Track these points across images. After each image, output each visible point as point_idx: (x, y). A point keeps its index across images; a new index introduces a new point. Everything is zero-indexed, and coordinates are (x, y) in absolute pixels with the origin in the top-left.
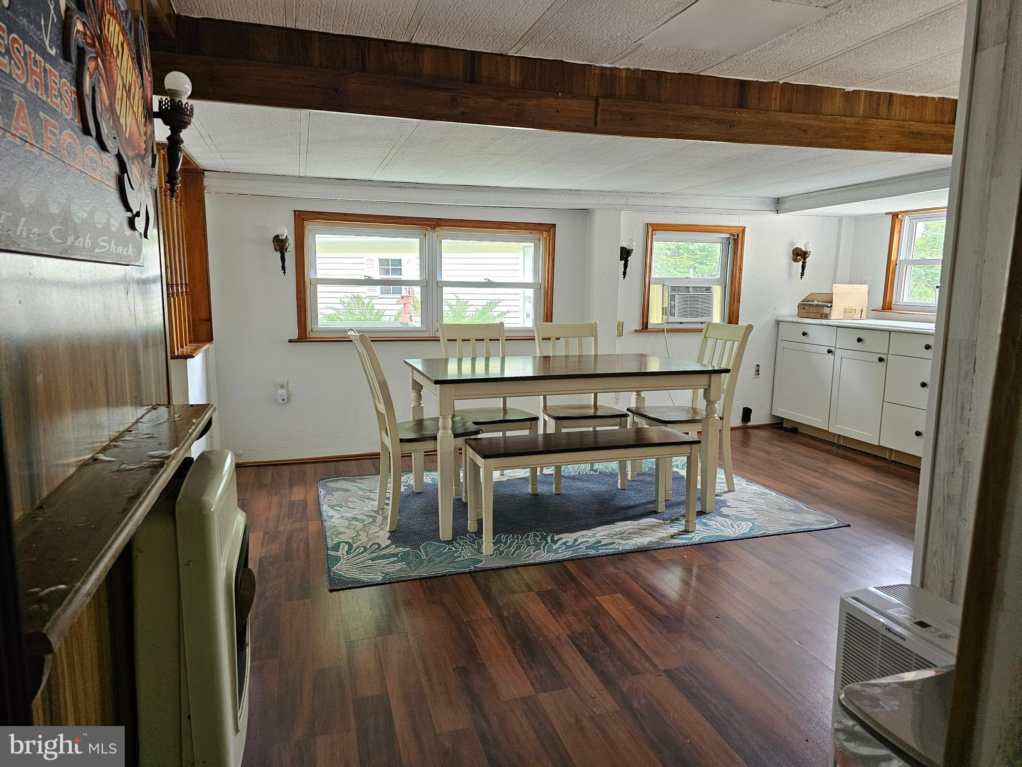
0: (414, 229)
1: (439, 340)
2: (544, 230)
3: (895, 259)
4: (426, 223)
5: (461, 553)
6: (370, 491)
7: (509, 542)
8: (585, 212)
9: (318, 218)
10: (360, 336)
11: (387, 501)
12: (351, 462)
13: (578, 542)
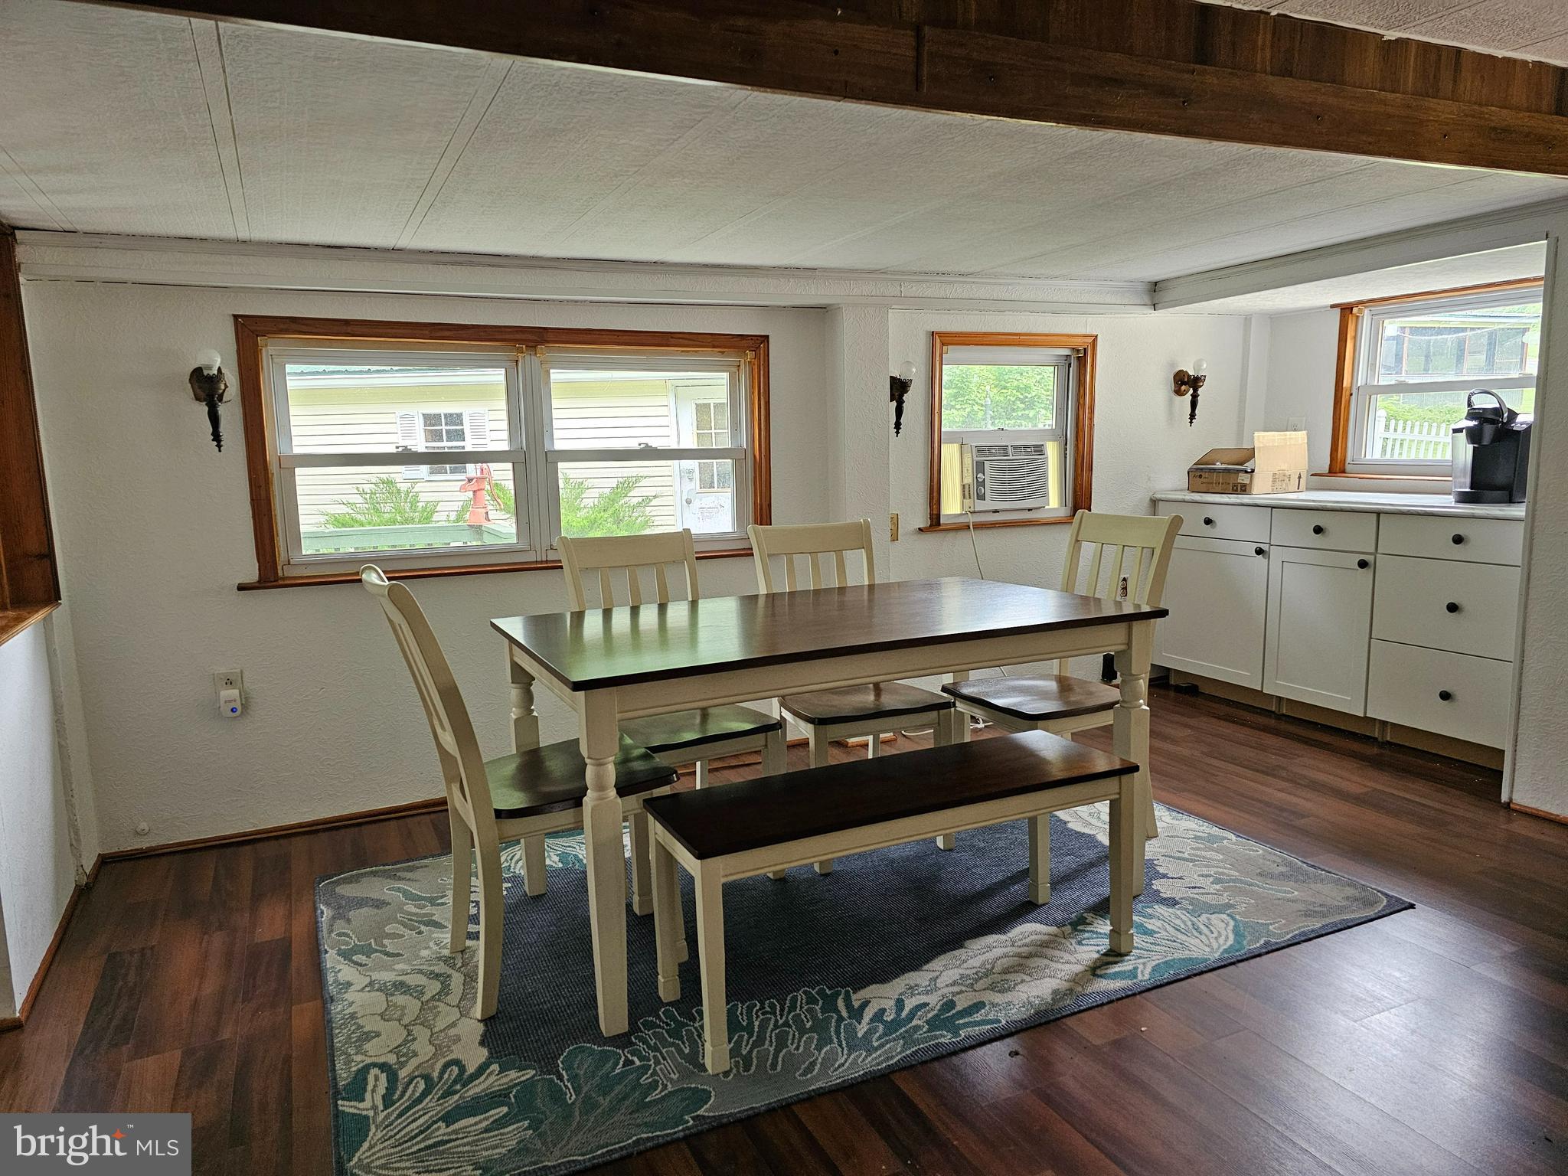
0: (496, 349)
1: (561, 567)
2: (748, 348)
3: (1349, 385)
4: (518, 336)
5: (655, 1073)
6: (433, 901)
7: (757, 1023)
8: (822, 314)
9: (287, 332)
10: (391, 588)
11: (472, 928)
12: (387, 823)
13: (907, 1010)
